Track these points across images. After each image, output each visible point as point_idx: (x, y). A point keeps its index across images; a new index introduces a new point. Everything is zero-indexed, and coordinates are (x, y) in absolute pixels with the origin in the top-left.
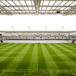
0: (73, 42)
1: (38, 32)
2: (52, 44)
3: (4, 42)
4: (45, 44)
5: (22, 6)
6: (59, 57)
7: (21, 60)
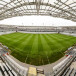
1: (38, 27)
2: (47, 34)
4: (43, 34)
5: (28, 10)
6: (51, 43)
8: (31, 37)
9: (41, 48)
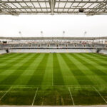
0: (98, 52)
1: (53, 38)
3: (10, 51)
4: (62, 54)
6: (79, 71)
7: (32, 74)
8: (40, 59)
9: (59, 79)
